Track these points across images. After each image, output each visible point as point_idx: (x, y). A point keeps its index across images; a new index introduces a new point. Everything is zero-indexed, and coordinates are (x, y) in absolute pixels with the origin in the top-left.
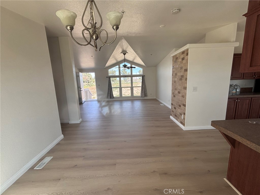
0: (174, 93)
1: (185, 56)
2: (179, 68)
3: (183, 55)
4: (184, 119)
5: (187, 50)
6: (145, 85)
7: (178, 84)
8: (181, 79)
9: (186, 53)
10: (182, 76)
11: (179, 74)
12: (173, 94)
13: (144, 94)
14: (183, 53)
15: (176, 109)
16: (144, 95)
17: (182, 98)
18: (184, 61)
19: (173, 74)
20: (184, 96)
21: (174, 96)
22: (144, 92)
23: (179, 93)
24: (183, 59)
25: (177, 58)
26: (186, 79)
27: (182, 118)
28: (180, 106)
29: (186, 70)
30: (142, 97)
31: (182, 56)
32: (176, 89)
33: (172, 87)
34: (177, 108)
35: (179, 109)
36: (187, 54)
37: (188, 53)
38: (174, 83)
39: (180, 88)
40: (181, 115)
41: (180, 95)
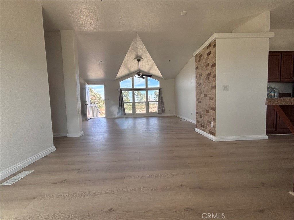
0: (198, 98)
1: (211, 50)
2: (205, 66)
3: (208, 49)
4: (214, 126)
5: (214, 41)
6: (162, 100)
7: (203, 85)
8: (207, 79)
9: (212, 46)
10: (209, 74)
11: (205, 74)
12: (197, 100)
13: (161, 109)
14: (209, 46)
15: (202, 118)
16: (161, 111)
17: (210, 101)
18: (211, 56)
19: (197, 76)
20: (212, 99)
21: (200, 102)
22: (161, 108)
23: (206, 96)
24: (209, 54)
25: (201, 56)
26: (214, 76)
27: (212, 126)
28: (207, 112)
29: (214, 65)
30: (158, 113)
31: (208, 51)
32: (201, 93)
33: (196, 92)
34: (203, 116)
35: (206, 116)
36: (214, 46)
37: (215, 44)
38: (198, 87)
39: (206, 90)
40: (210, 122)
41: (208, 98)
